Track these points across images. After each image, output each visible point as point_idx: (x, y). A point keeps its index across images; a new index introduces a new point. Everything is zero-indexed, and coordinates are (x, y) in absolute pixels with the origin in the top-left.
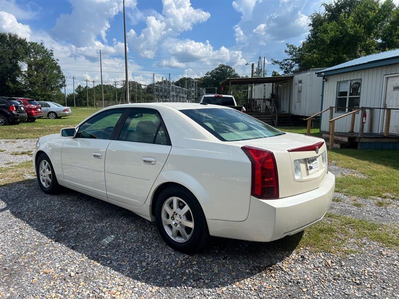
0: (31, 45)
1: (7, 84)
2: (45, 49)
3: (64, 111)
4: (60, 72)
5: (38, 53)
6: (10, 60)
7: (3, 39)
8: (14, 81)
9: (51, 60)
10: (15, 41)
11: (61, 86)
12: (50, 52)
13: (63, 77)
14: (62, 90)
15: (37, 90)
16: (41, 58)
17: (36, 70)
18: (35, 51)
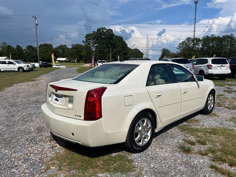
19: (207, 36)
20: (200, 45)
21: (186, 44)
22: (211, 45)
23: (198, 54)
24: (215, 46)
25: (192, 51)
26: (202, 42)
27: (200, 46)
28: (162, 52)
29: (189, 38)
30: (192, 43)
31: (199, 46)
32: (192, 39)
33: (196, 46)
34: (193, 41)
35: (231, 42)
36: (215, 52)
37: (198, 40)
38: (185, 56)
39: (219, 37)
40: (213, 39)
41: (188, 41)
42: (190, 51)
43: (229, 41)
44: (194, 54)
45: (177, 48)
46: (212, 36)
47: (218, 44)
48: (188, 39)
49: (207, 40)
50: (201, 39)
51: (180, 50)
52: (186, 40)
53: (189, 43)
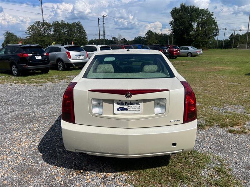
0: (201, 11)
1: (184, 36)
2: (209, 12)
3: (197, 52)
4: (216, 26)
5: (204, 15)
6: (188, 22)
7: (186, 10)
8: (188, 34)
9: (211, 19)
10: (192, 10)
11: (215, 35)
12: (212, 13)
13: (218, 29)
14: (216, 38)
15: (199, 39)
16: (205, 18)
17: (201, 26)
18: (202, 15)
19: (57, 21)
20: (52, 30)
21: (36, 28)
22: (62, 31)
23: (51, 40)
24: (66, 33)
25: (44, 37)
26: (53, 28)
27: (52, 32)
28: (6, 37)
29: (38, 21)
30: (42, 28)
31: (50, 31)
32: (42, 23)
33: (48, 32)
34: (43, 25)
35: (80, 30)
36: (68, 39)
37: (49, 25)
38: (37, 42)
39: (68, 24)
40: (63, 25)
41: (38, 25)
42: (42, 37)
43: (77, 28)
44: (47, 40)
45: (26, 33)
46: (62, 22)
47: (68, 31)
48: (38, 23)
49: (58, 26)
50: (52, 24)
51: (30, 35)
52: (35, 23)
53: (39, 28)
